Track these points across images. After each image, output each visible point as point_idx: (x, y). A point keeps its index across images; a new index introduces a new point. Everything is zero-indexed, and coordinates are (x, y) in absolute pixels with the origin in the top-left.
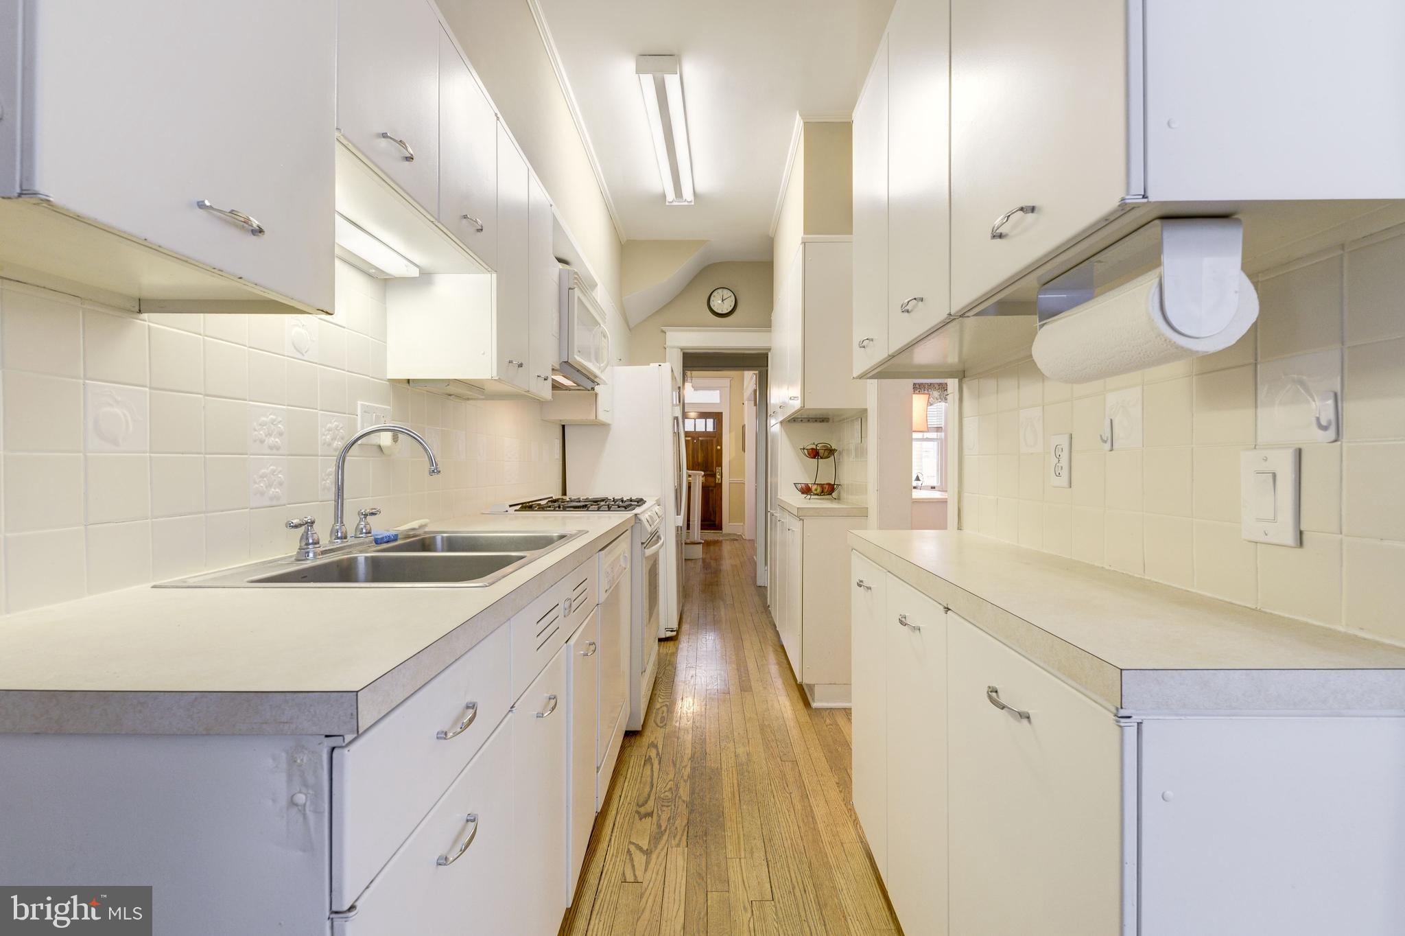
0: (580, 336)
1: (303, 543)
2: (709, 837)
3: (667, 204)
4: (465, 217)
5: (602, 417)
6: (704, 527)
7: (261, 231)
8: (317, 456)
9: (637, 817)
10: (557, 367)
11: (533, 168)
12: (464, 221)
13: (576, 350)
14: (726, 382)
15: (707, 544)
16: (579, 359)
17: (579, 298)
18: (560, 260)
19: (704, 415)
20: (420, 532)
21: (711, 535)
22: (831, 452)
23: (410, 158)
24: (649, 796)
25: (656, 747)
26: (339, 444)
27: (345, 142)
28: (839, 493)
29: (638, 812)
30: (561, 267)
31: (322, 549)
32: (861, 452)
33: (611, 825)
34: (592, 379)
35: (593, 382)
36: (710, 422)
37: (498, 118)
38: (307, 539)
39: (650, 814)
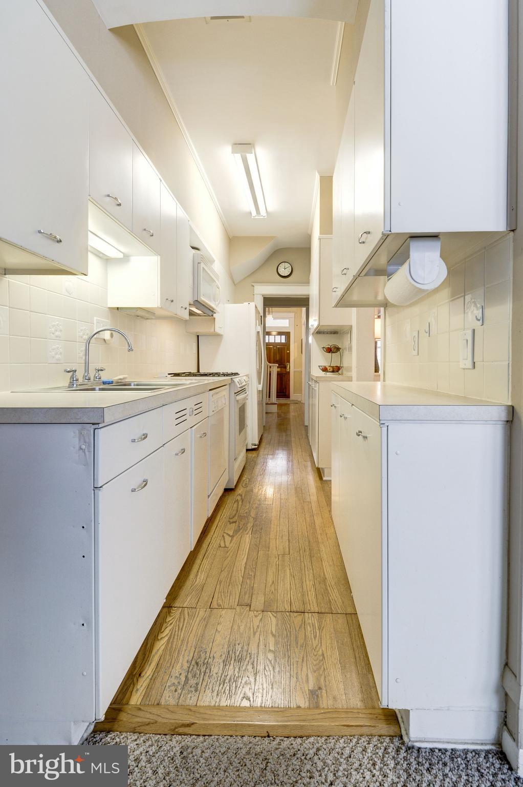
0: (204, 288)
1: (71, 380)
2: (262, 531)
3: (252, 217)
4: (145, 230)
5: (218, 330)
6: (278, 396)
7: (61, 241)
8: (76, 342)
9: (229, 523)
10: (192, 303)
11: (179, 202)
12: (144, 232)
13: (202, 294)
14: (292, 315)
15: (280, 406)
16: (203, 299)
17: (203, 268)
18: (193, 248)
19: (280, 334)
20: (123, 381)
21: (283, 401)
22: (338, 349)
23: (119, 205)
24: (235, 515)
25: (241, 496)
26: (86, 337)
27: (92, 200)
28: (342, 371)
29: (229, 521)
30: (194, 252)
31: (79, 383)
32: (350, 349)
33: (216, 526)
34: (212, 311)
35: (213, 312)
36: (283, 337)
37: (161, 180)
38: (73, 378)
39: (235, 522)
